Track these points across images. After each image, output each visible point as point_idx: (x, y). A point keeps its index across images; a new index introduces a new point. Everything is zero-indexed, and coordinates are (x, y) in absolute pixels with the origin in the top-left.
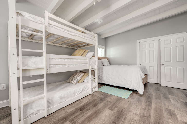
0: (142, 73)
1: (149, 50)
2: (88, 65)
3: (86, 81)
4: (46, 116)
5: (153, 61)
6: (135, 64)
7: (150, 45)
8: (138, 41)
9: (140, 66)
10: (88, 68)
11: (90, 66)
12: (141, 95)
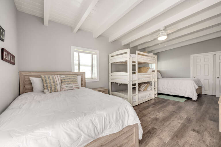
0: (196, 85)
1: (204, 64)
2: (152, 78)
3: (149, 90)
4: (137, 105)
5: (208, 75)
6: (189, 77)
7: (205, 59)
8: (192, 56)
9: (194, 79)
10: (152, 80)
11: (153, 79)
12: (195, 101)
